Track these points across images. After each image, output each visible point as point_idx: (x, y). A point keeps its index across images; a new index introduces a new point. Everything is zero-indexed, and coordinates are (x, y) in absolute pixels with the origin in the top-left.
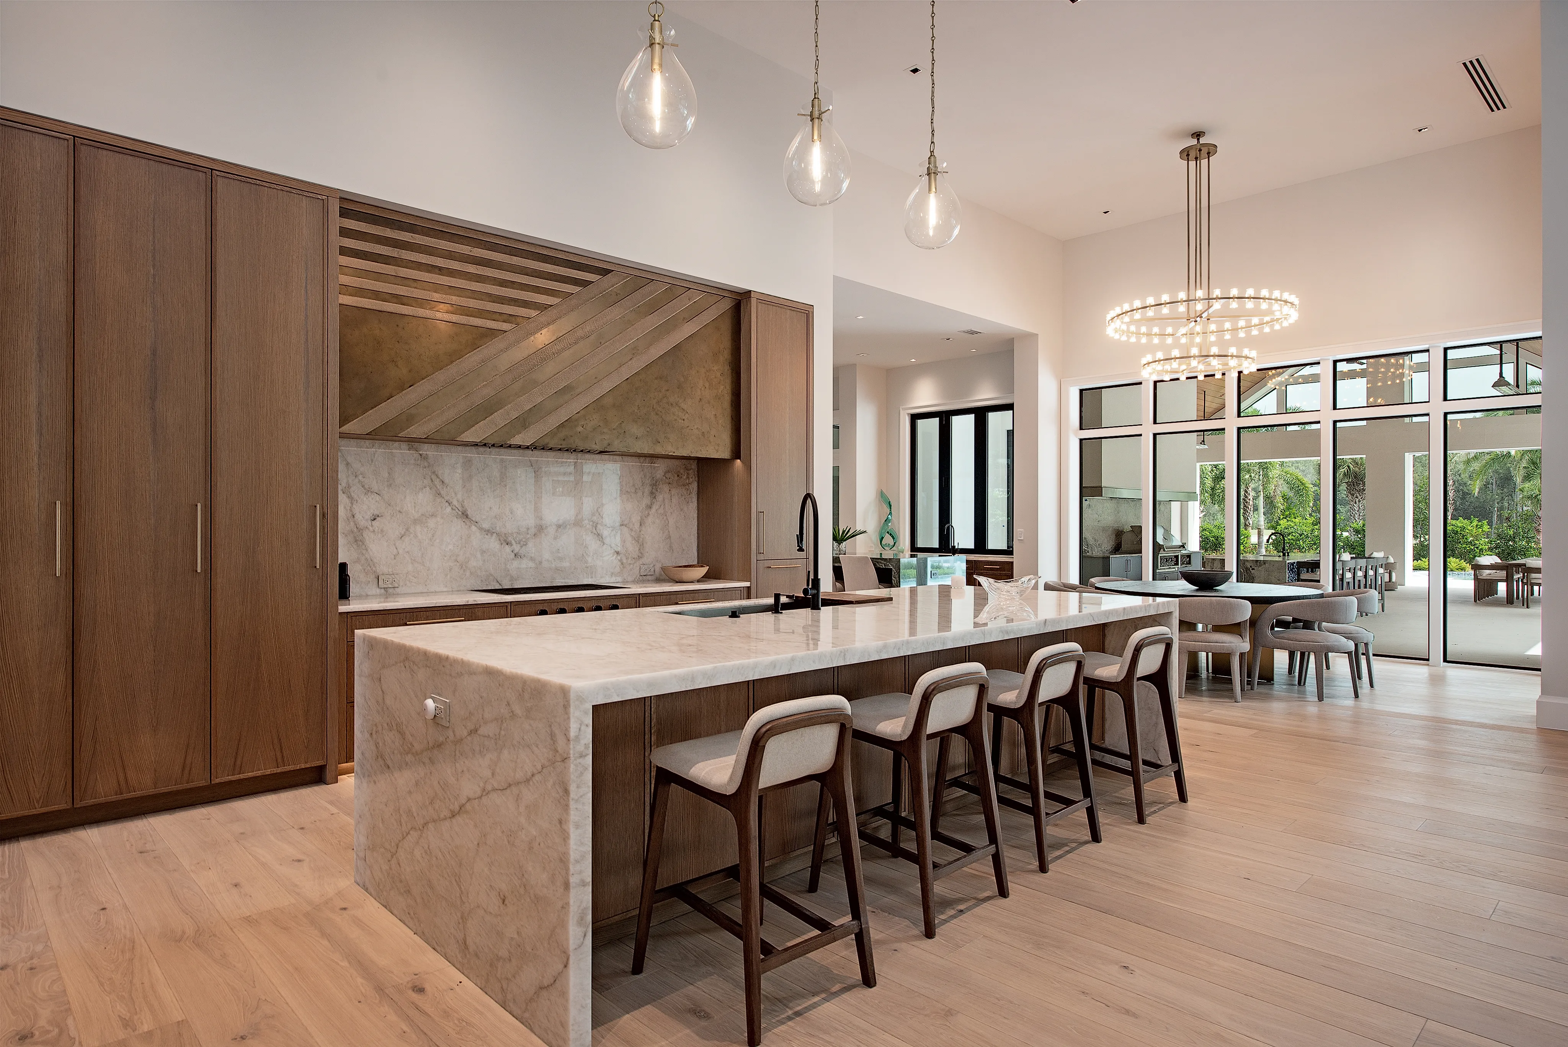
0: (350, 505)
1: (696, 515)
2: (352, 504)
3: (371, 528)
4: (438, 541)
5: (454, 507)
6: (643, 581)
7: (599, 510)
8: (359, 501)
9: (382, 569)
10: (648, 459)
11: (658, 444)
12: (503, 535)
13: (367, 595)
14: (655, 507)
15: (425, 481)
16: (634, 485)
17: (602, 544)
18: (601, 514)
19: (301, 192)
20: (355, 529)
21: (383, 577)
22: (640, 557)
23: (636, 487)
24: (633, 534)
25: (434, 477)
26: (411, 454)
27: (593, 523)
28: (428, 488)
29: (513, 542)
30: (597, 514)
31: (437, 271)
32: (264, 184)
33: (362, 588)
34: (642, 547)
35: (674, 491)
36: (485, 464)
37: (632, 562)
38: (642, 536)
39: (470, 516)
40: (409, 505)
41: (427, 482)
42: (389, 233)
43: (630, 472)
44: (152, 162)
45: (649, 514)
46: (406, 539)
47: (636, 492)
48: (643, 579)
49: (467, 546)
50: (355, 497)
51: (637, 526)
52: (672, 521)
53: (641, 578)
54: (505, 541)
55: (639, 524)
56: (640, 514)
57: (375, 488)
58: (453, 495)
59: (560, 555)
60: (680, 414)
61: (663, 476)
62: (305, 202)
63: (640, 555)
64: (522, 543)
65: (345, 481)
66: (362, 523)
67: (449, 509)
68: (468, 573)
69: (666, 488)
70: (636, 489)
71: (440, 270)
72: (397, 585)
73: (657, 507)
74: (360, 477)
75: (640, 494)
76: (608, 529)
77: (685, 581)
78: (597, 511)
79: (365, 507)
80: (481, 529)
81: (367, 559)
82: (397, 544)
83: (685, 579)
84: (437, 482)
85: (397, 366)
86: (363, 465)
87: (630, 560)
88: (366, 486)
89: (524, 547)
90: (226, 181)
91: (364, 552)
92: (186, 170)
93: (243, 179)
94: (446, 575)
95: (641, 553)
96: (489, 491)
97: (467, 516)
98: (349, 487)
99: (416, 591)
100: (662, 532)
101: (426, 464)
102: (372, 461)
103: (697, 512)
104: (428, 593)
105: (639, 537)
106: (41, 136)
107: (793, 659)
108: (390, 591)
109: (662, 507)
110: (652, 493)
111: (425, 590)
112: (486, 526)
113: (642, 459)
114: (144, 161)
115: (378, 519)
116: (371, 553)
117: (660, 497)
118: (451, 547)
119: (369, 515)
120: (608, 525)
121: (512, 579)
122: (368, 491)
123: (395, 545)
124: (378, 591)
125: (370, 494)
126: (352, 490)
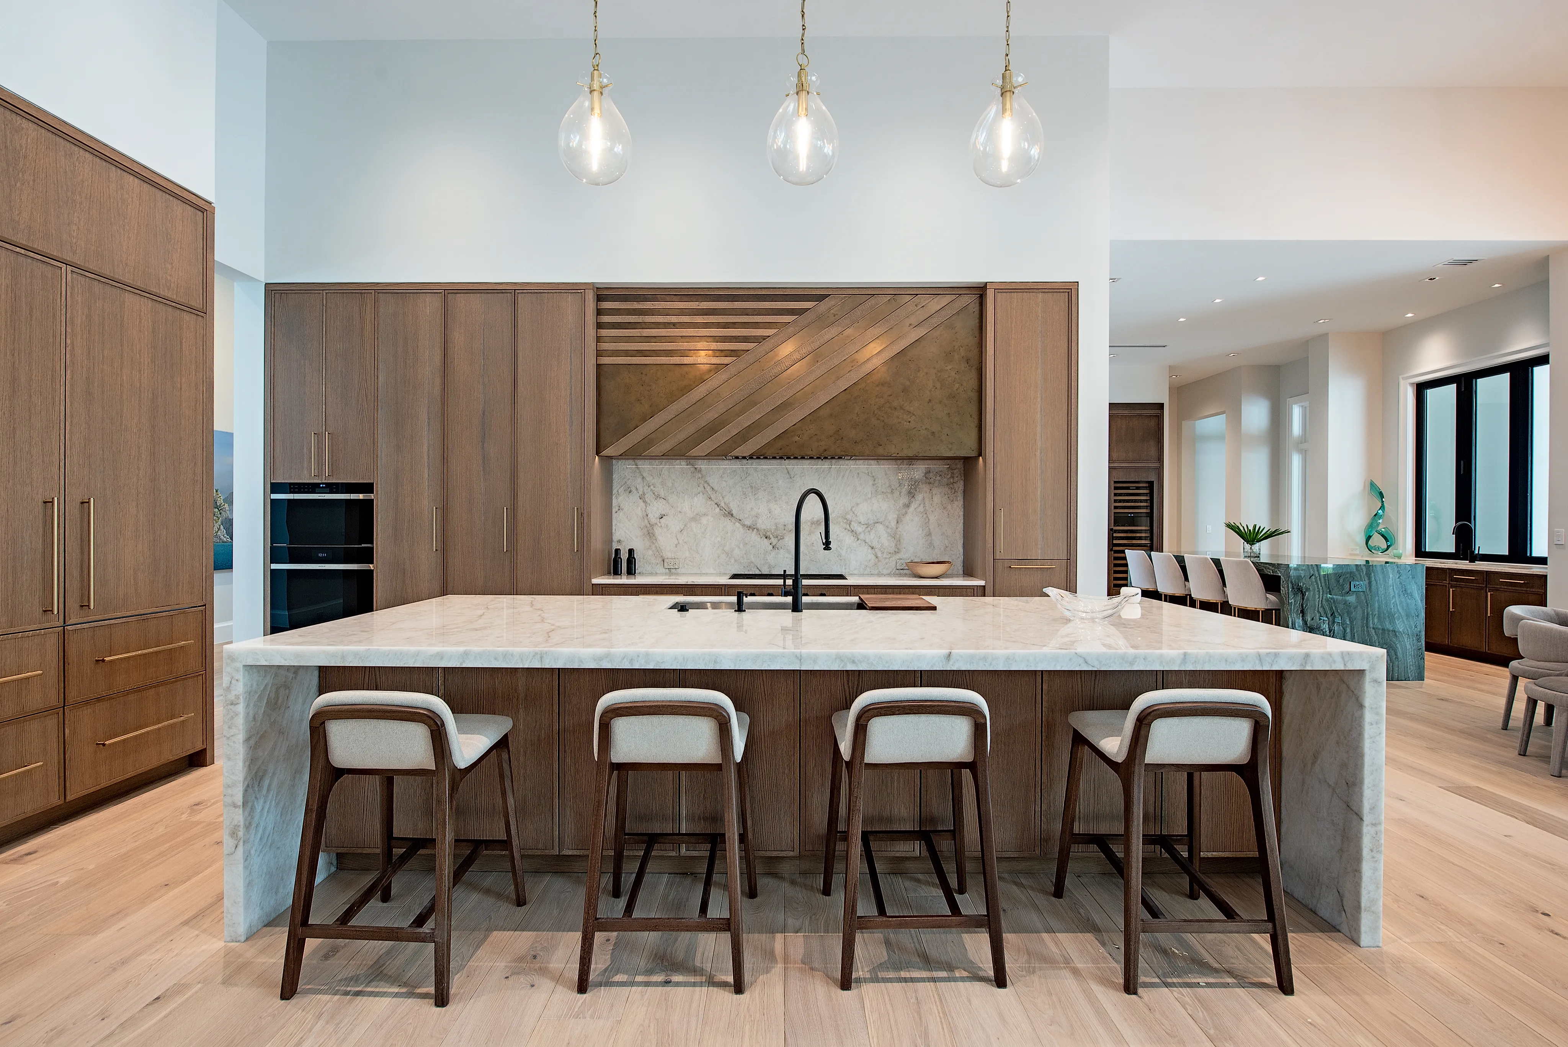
0: (645, 507)
1: (962, 513)
2: (646, 507)
3: (659, 524)
4: (708, 534)
5: (722, 509)
6: (900, 575)
7: (853, 509)
8: (651, 504)
9: (668, 554)
10: (905, 462)
11: (880, 447)
12: (763, 531)
13: (656, 573)
14: (913, 506)
15: (699, 488)
16: (890, 486)
17: (856, 539)
18: (856, 513)
19: (567, 291)
20: (648, 525)
21: (667, 561)
22: (896, 553)
23: (893, 487)
24: (889, 530)
25: (706, 485)
26: (688, 468)
27: (847, 520)
28: (701, 494)
29: (771, 536)
30: (851, 513)
31: (672, 327)
32: (545, 291)
33: (653, 568)
34: (898, 543)
35: (935, 491)
36: (747, 473)
37: (887, 557)
38: (899, 533)
39: (734, 515)
40: (687, 507)
41: (701, 489)
42: (636, 305)
43: (886, 474)
44: (483, 294)
45: (906, 513)
46: (685, 533)
47: (892, 492)
48: (900, 572)
49: (732, 539)
50: (649, 501)
51: (893, 524)
52: (933, 519)
53: (897, 572)
54: (764, 535)
55: (896, 522)
56: (897, 512)
57: (662, 495)
58: (721, 498)
59: (814, 548)
60: (905, 417)
61: (923, 476)
62: (570, 297)
63: (896, 550)
64: (779, 537)
65: (641, 490)
66: (653, 521)
67: (718, 510)
68: (733, 561)
69: (925, 488)
70: (892, 489)
71: (674, 325)
72: (677, 567)
73: (916, 506)
74: (652, 487)
75: (897, 494)
76: (862, 526)
77: (923, 576)
78: (851, 510)
79: (655, 509)
80: (744, 525)
81: (656, 547)
82: (678, 536)
83: (922, 574)
84: (708, 489)
85: (641, 403)
86: (654, 478)
87: (885, 554)
88: (656, 494)
89: (781, 541)
90: (523, 295)
91: (654, 541)
92: (501, 295)
93: (533, 291)
94: (715, 561)
95: (898, 549)
96: (750, 494)
97: (732, 515)
98: (644, 494)
99: (692, 572)
100: (921, 529)
101: (700, 475)
102: (660, 475)
103: (963, 510)
104: (701, 574)
105: (895, 533)
106: (429, 294)
107: (466, 653)
108: (673, 571)
109: (922, 505)
110: (909, 493)
111: (699, 572)
112: (748, 523)
113: (899, 462)
114: (479, 295)
115: (664, 517)
116: (659, 542)
117: (919, 497)
118: (719, 539)
119: (658, 515)
120: (862, 523)
121: (770, 567)
122: (658, 497)
123: (676, 537)
124: (664, 570)
125: (658, 499)
126: (646, 496)
